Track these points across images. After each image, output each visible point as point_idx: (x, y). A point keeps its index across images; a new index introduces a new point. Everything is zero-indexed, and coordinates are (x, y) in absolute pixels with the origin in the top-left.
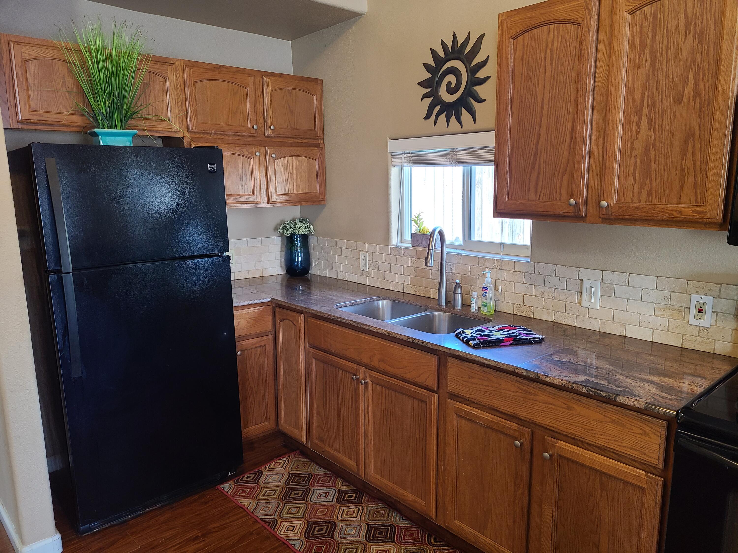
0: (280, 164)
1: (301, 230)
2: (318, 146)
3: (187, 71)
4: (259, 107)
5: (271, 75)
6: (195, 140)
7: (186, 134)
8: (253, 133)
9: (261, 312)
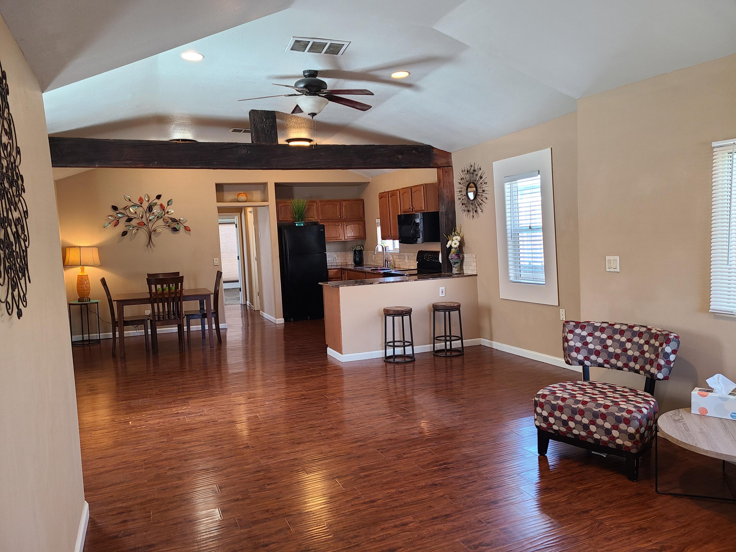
0: (349, 227)
1: (358, 248)
2: (362, 220)
3: (319, 203)
4: (341, 210)
5: (346, 200)
6: (322, 222)
7: (319, 220)
8: (339, 218)
9: (338, 271)
